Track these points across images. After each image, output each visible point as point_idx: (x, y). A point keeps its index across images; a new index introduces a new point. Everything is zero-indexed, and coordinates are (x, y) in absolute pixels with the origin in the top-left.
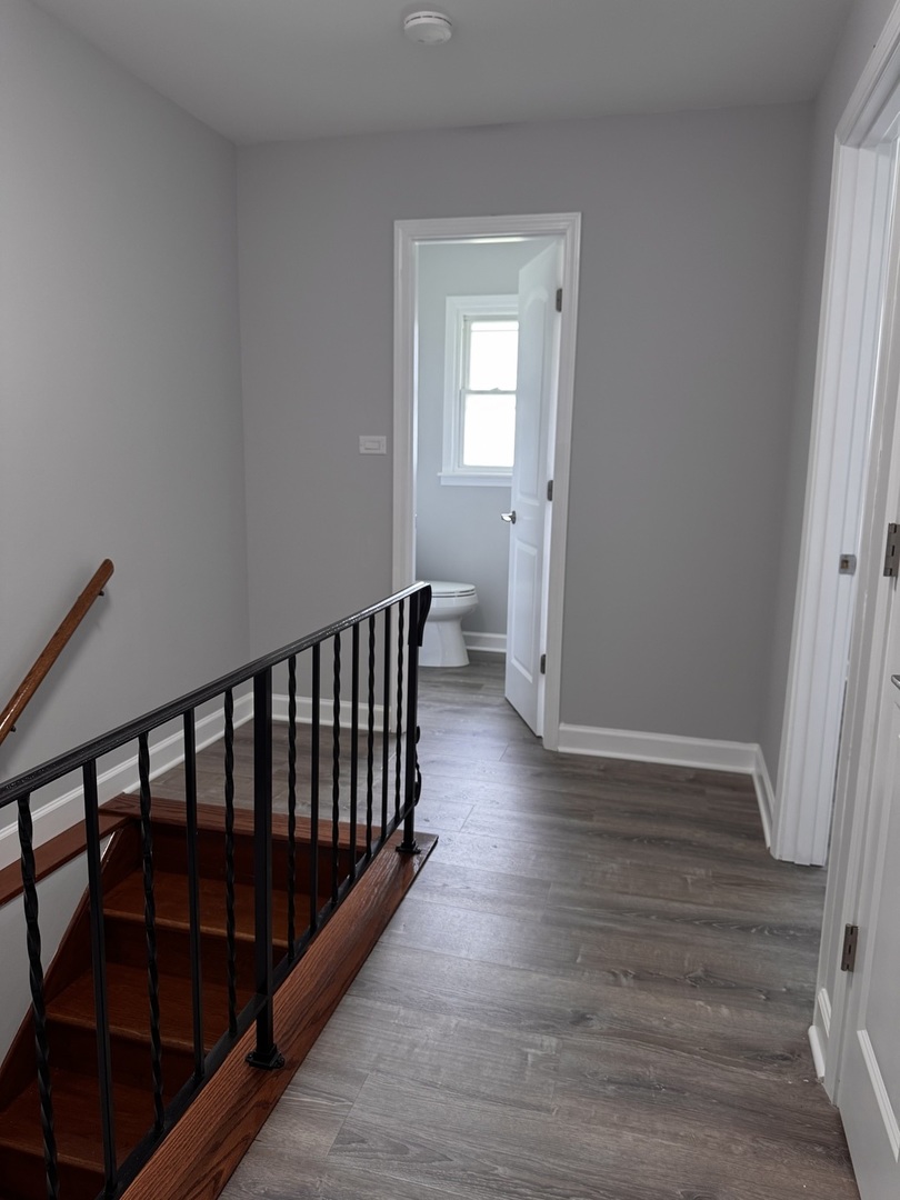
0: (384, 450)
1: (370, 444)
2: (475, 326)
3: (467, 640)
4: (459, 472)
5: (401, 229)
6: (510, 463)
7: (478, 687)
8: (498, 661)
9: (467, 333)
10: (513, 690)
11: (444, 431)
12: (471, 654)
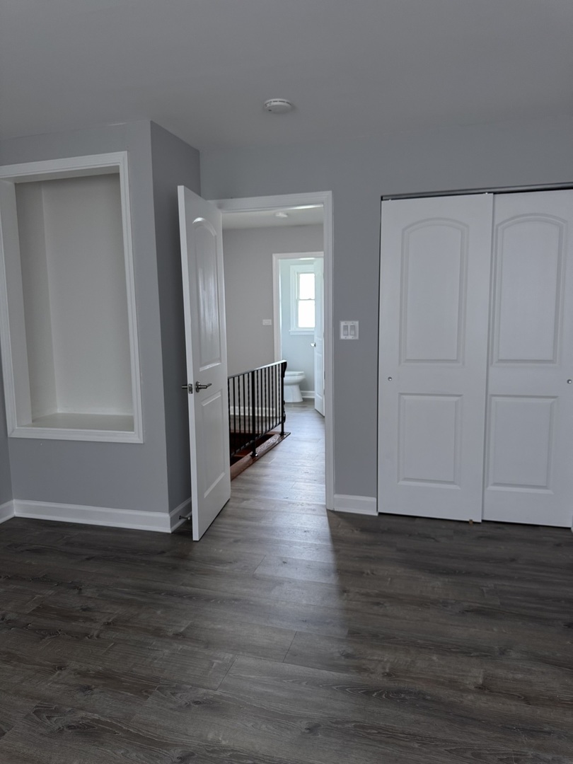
0: (271, 324)
1: (266, 322)
2: (301, 276)
3: (302, 394)
4: (297, 330)
5: (275, 256)
6: (314, 326)
7: (305, 407)
8: (313, 400)
9: (298, 278)
10: (317, 406)
11: (291, 315)
12: (303, 399)
